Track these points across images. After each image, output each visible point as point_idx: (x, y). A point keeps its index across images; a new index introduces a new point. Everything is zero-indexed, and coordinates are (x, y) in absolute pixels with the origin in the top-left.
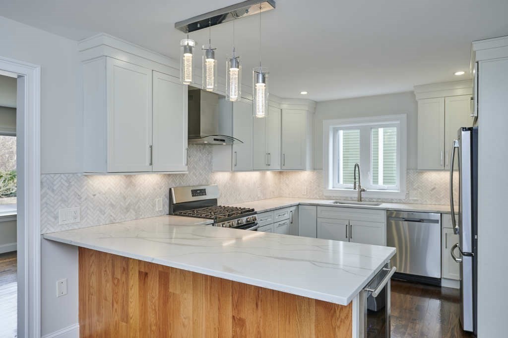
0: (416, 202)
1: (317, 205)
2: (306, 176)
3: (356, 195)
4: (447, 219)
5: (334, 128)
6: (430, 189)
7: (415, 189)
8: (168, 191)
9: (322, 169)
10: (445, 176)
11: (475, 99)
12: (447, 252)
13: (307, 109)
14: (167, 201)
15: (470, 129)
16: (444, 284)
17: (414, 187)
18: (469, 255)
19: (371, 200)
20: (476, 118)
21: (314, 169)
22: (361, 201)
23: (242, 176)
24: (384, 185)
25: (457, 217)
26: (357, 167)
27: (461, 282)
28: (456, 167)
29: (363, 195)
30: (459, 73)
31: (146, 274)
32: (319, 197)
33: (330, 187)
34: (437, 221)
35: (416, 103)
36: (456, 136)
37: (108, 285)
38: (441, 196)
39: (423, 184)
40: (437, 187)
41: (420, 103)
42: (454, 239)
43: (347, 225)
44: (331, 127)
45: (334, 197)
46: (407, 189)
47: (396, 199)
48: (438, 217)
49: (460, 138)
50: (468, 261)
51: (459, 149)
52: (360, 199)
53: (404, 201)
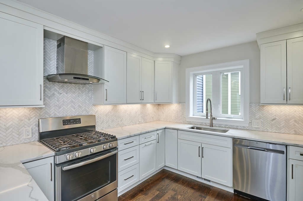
0: (258, 129)
1: (178, 130)
2: (174, 108)
5: (194, 74)
6: (271, 119)
7: (257, 119)
9: (185, 103)
13: (173, 61)
17: (256, 117)
19: (220, 126)
21: (180, 103)
22: (212, 126)
23: (123, 108)
26: (209, 102)
29: (214, 122)
32: (183, 122)
33: (191, 115)
34: (282, 152)
38: (281, 126)
39: (264, 115)
40: (277, 118)
43: (199, 147)
44: (192, 73)
45: (193, 122)
46: (250, 119)
47: (240, 126)
52: (212, 125)
53: (247, 128)
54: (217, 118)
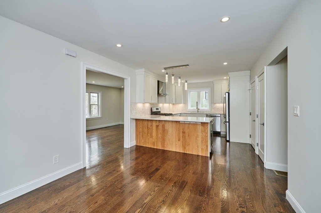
2: (181, 105)
3: (197, 111)
4: (222, 116)
6: (217, 108)
7: (213, 109)
8: (150, 109)
9: (186, 103)
10: (222, 105)
11: (229, 85)
12: (222, 124)
14: (150, 111)
15: (228, 93)
16: (222, 133)
18: (228, 122)
19: (201, 112)
20: (229, 90)
21: (184, 103)
24: (205, 108)
25: (225, 115)
27: (226, 132)
28: (225, 102)
29: (199, 110)
30: (225, 78)
31: (158, 126)
33: (189, 108)
34: (219, 117)
35: (214, 85)
36: (225, 94)
37: (146, 130)
40: (220, 108)
41: (215, 84)
42: (224, 120)
44: (189, 91)
45: (190, 111)
46: (211, 109)
48: (220, 115)
49: (226, 95)
50: (228, 124)
51: (225, 97)
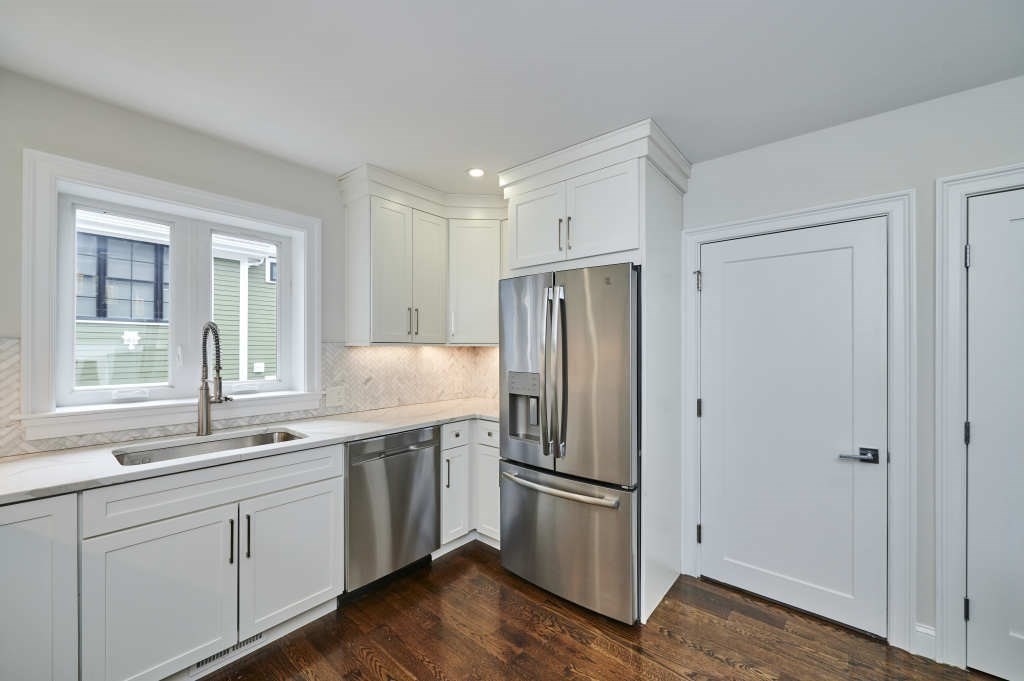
1: (78, 490)
17: (335, 379)
24: (252, 381)
26: (211, 335)
38: (380, 393)
39: (351, 373)
43: (232, 521)
46: (322, 386)
47: (298, 412)
52: (206, 428)
53: (315, 413)
54: (235, 397)
